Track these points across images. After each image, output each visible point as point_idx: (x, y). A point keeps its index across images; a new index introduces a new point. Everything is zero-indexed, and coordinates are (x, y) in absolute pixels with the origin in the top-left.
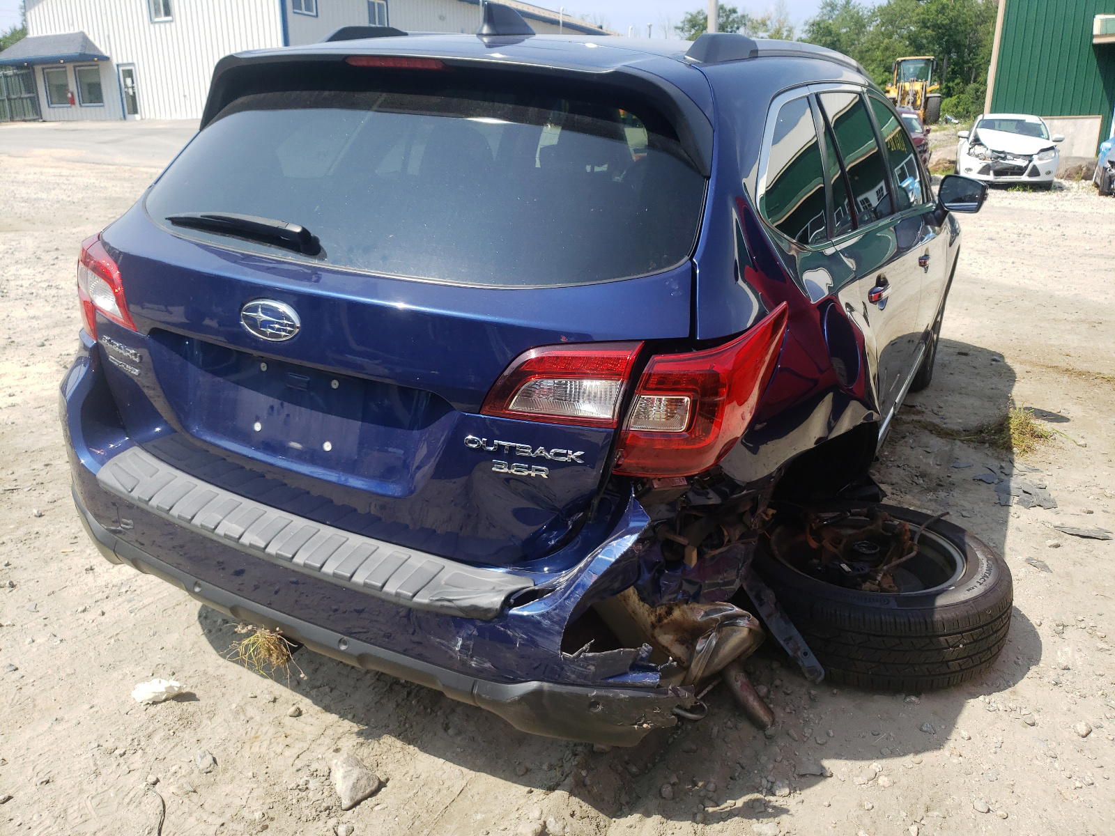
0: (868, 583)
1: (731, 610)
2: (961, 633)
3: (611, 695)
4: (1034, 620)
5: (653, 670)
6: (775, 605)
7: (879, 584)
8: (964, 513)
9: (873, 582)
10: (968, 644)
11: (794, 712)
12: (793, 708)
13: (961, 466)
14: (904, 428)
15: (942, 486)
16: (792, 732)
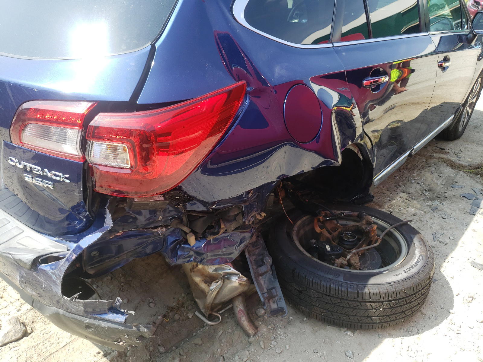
0: (341, 259)
1: (229, 270)
2: (382, 302)
3: (97, 324)
4: (455, 292)
5: (123, 313)
6: (271, 266)
7: (349, 261)
8: (444, 216)
9: (344, 259)
10: (386, 309)
11: (272, 329)
12: (273, 326)
13: (457, 187)
14: (433, 161)
15: (438, 197)
16: (261, 343)
